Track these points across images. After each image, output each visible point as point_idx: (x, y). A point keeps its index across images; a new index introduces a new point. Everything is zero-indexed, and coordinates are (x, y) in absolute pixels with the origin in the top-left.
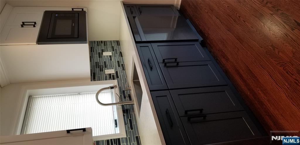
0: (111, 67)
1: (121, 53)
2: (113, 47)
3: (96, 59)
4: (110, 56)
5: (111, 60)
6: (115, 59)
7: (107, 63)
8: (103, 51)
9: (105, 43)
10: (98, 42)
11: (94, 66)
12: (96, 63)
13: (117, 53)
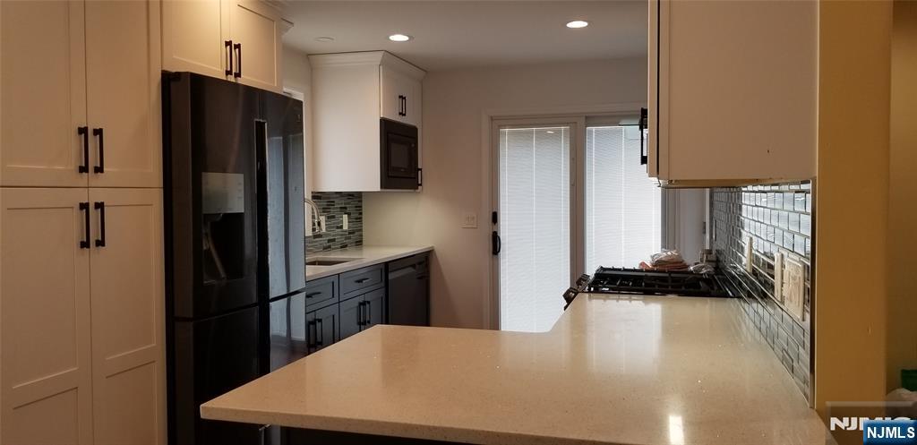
0: (328, 227)
1: (346, 246)
2: (353, 233)
3: (339, 203)
4: (341, 227)
5: (338, 228)
6: (338, 235)
7: (333, 221)
8: (349, 214)
9: (359, 219)
10: (361, 207)
11: (329, 198)
12: (333, 202)
13: (346, 239)
